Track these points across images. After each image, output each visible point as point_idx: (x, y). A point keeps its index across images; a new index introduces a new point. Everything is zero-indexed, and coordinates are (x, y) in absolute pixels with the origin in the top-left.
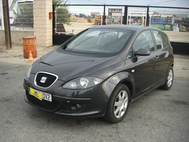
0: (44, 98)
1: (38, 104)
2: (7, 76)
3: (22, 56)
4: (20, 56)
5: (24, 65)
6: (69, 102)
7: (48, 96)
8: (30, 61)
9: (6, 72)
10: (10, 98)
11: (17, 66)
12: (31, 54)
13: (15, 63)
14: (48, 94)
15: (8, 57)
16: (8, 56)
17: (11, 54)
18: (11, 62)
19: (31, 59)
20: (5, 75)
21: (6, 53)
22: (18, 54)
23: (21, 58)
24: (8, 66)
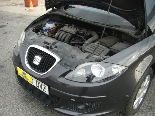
0: (38, 87)
1: (31, 90)
2: (5, 29)
3: (24, 4)
4: (22, 4)
5: (24, 15)
6: (74, 100)
7: (43, 87)
8: (30, 10)
9: (5, 24)
10: (2, 64)
11: (17, 16)
12: (31, 4)
13: (16, 12)
14: (43, 84)
15: (9, 6)
16: (10, 4)
17: (13, 2)
18: (12, 12)
19: (32, 9)
20: (3, 28)
21: (8, 1)
22: (20, 2)
23: (22, 6)
24: (8, 16)
